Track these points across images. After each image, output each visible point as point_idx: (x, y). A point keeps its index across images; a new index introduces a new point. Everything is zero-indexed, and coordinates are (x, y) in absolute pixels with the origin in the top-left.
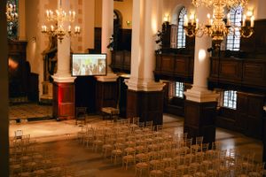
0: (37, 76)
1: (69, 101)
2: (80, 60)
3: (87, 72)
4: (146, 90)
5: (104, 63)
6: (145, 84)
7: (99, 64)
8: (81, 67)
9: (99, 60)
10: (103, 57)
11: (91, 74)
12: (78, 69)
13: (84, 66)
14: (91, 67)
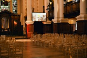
1: (32, 31)
2: (35, 15)
3: (39, 20)
4: (61, 22)
5: (45, 16)
6: (60, 19)
7: (44, 17)
8: (36, 18)
9: (44, 15)
10: (45, 14)
11: (40, 21)
12: (35, 19)
13: (37, 17)
14: (40, 18)
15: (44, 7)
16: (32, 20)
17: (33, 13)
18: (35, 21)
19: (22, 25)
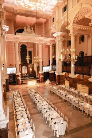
0: (36, 72)
11: (47, 71)
12: (44, 70)
15: (49, 61)
17: (43, 67)
19: (35, 71)
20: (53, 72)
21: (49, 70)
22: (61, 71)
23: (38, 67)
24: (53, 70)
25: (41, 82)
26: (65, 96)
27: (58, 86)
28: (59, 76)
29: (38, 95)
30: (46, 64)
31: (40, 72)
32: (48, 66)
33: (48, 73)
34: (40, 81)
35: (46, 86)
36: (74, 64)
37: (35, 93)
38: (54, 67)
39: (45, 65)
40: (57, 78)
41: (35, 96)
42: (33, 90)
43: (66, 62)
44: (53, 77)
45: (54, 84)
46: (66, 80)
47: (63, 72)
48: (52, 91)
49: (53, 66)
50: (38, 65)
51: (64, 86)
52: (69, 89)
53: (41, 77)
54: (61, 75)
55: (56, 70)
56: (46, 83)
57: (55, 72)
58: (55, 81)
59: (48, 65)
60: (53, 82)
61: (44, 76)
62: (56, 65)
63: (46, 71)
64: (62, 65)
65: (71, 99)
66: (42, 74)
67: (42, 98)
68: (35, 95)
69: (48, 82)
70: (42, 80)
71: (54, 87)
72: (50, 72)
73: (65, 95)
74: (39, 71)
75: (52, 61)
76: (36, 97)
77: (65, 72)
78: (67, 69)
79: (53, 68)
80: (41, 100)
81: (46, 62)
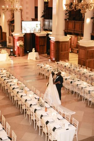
2: (26, 25)
7: (37, 27)
9: (37, 25)
12: (25, 30)
13: (28, 28)
14: (32, 28)
15: (36, 8)
16: (22, 31)
17: (22, 22)
18: (26, 33)
19: (3, 31)
20: (44, 33)
21: (35, 30)
22: (61, 31)
23: (11, 23)
24: (45, 30)
25: (19, 56)
26: (71, 82)
27: (56, 63)
28: (57, 43)
29: (15, 81)
30: (28, 16)
31: (16, 34)
32: (33, 20)
33: (33, 35)
34: (17, 53)
35: (29, 64)
36: (92, 18)
37: (9, 77)
38: (47, 23)
39: (27, 18)
40: (52, 47)
41: (10, 84)
42: (4, 71)
43: (80, 10)
44: (44, 45)
45: (46, 59)
46: (72, 52)
47: (66, 34)
48: (43, 73)
49: (44, 21)
50: (9, 18)
51: (67, 64)
52: (78, 69)
53: (18, 45)
54: (61, 40)
55: (51, 31)
56: (28, 59)
57: (48, 34)
58: (49, 54)
59: (34, 18)
60: (45, 57)
61: (25, 43)
62: (51, 18)
63: (28, 32)
64: (65, 20)
65: (82, 88)
66: (20, 39)
67: (24, 86)
68: (9, 81)
69: (33, 55)
70: (21, 50)
71: (47, 66)
72: (38, 35)
73: (70, 80)
74: (13, 31)
75: (43, 9)
76: (12, 84)
77: (70, 34)
78: (75, 28)
79: (44, 25)
80: (23, 91)
81: (28, 11)
